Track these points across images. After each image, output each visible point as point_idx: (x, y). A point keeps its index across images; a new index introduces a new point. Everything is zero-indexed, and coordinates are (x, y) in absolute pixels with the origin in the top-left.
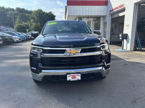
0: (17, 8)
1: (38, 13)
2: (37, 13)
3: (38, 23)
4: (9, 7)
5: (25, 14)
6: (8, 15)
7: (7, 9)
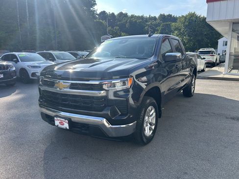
0: (161, 15)
1: (187, 20)
2: (185, 20)
3: (185, 37)
4: (150, 16)
5: (170, 23)
6: (146, 28)
7: (146, 19)
